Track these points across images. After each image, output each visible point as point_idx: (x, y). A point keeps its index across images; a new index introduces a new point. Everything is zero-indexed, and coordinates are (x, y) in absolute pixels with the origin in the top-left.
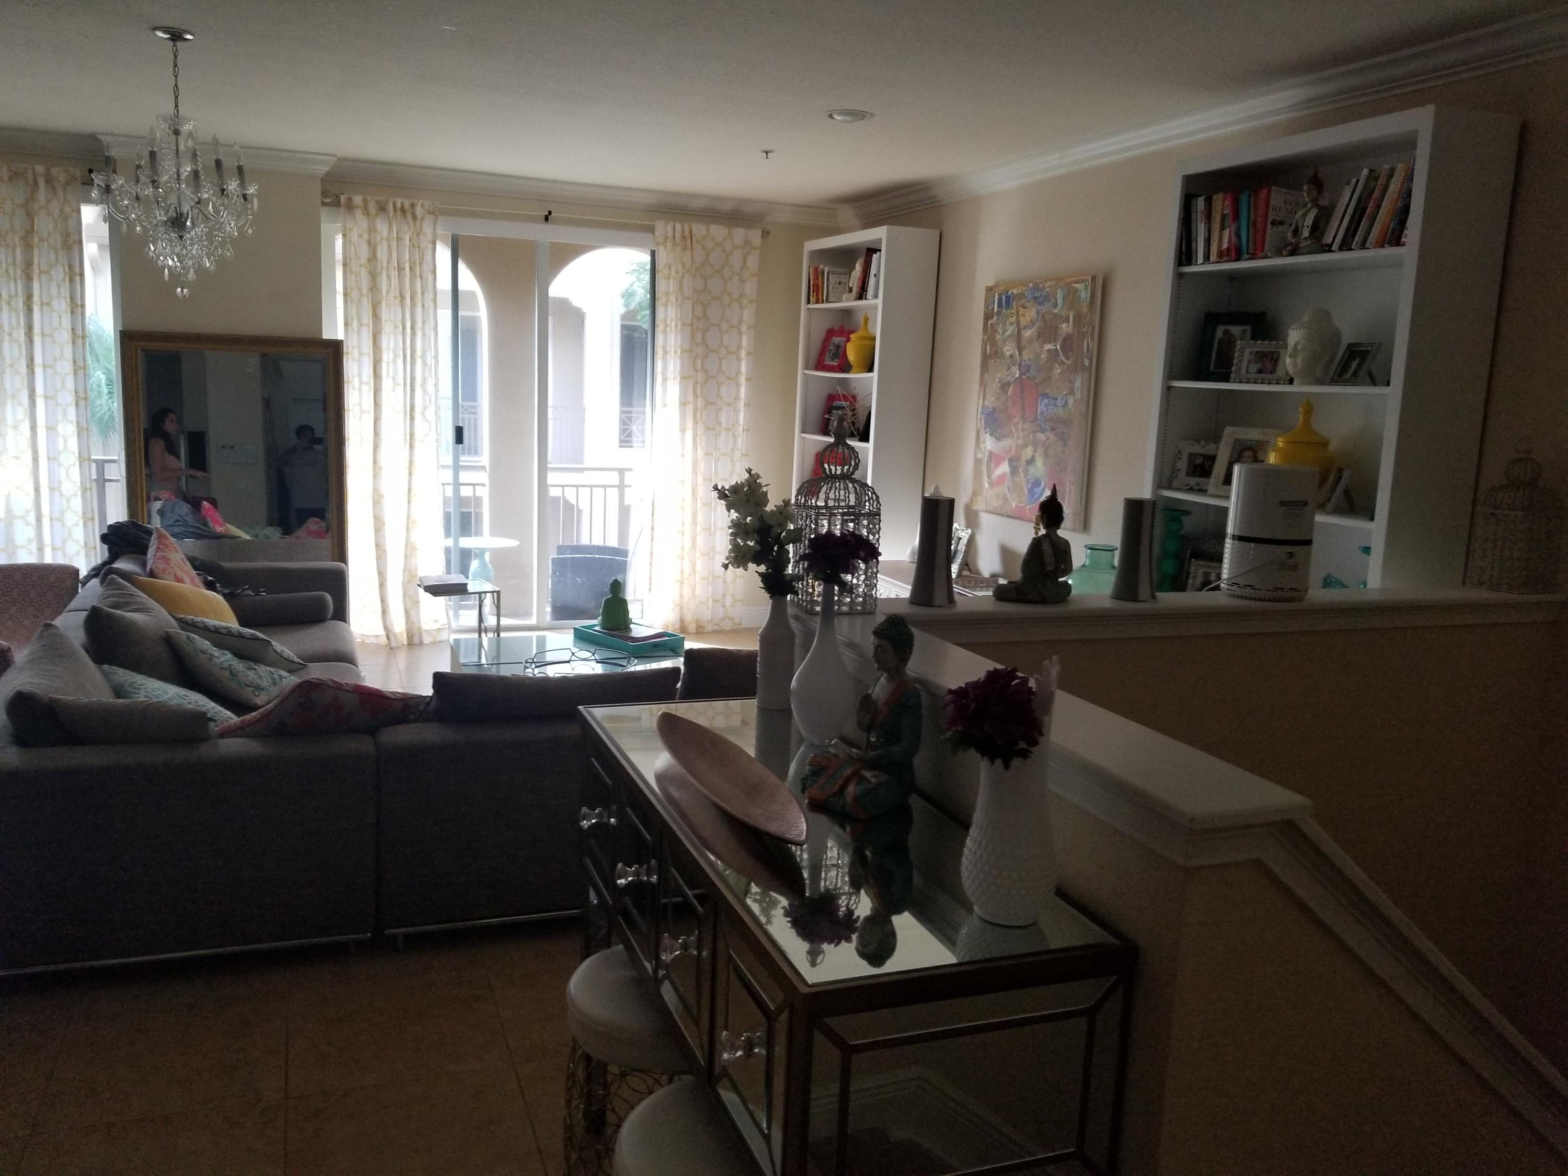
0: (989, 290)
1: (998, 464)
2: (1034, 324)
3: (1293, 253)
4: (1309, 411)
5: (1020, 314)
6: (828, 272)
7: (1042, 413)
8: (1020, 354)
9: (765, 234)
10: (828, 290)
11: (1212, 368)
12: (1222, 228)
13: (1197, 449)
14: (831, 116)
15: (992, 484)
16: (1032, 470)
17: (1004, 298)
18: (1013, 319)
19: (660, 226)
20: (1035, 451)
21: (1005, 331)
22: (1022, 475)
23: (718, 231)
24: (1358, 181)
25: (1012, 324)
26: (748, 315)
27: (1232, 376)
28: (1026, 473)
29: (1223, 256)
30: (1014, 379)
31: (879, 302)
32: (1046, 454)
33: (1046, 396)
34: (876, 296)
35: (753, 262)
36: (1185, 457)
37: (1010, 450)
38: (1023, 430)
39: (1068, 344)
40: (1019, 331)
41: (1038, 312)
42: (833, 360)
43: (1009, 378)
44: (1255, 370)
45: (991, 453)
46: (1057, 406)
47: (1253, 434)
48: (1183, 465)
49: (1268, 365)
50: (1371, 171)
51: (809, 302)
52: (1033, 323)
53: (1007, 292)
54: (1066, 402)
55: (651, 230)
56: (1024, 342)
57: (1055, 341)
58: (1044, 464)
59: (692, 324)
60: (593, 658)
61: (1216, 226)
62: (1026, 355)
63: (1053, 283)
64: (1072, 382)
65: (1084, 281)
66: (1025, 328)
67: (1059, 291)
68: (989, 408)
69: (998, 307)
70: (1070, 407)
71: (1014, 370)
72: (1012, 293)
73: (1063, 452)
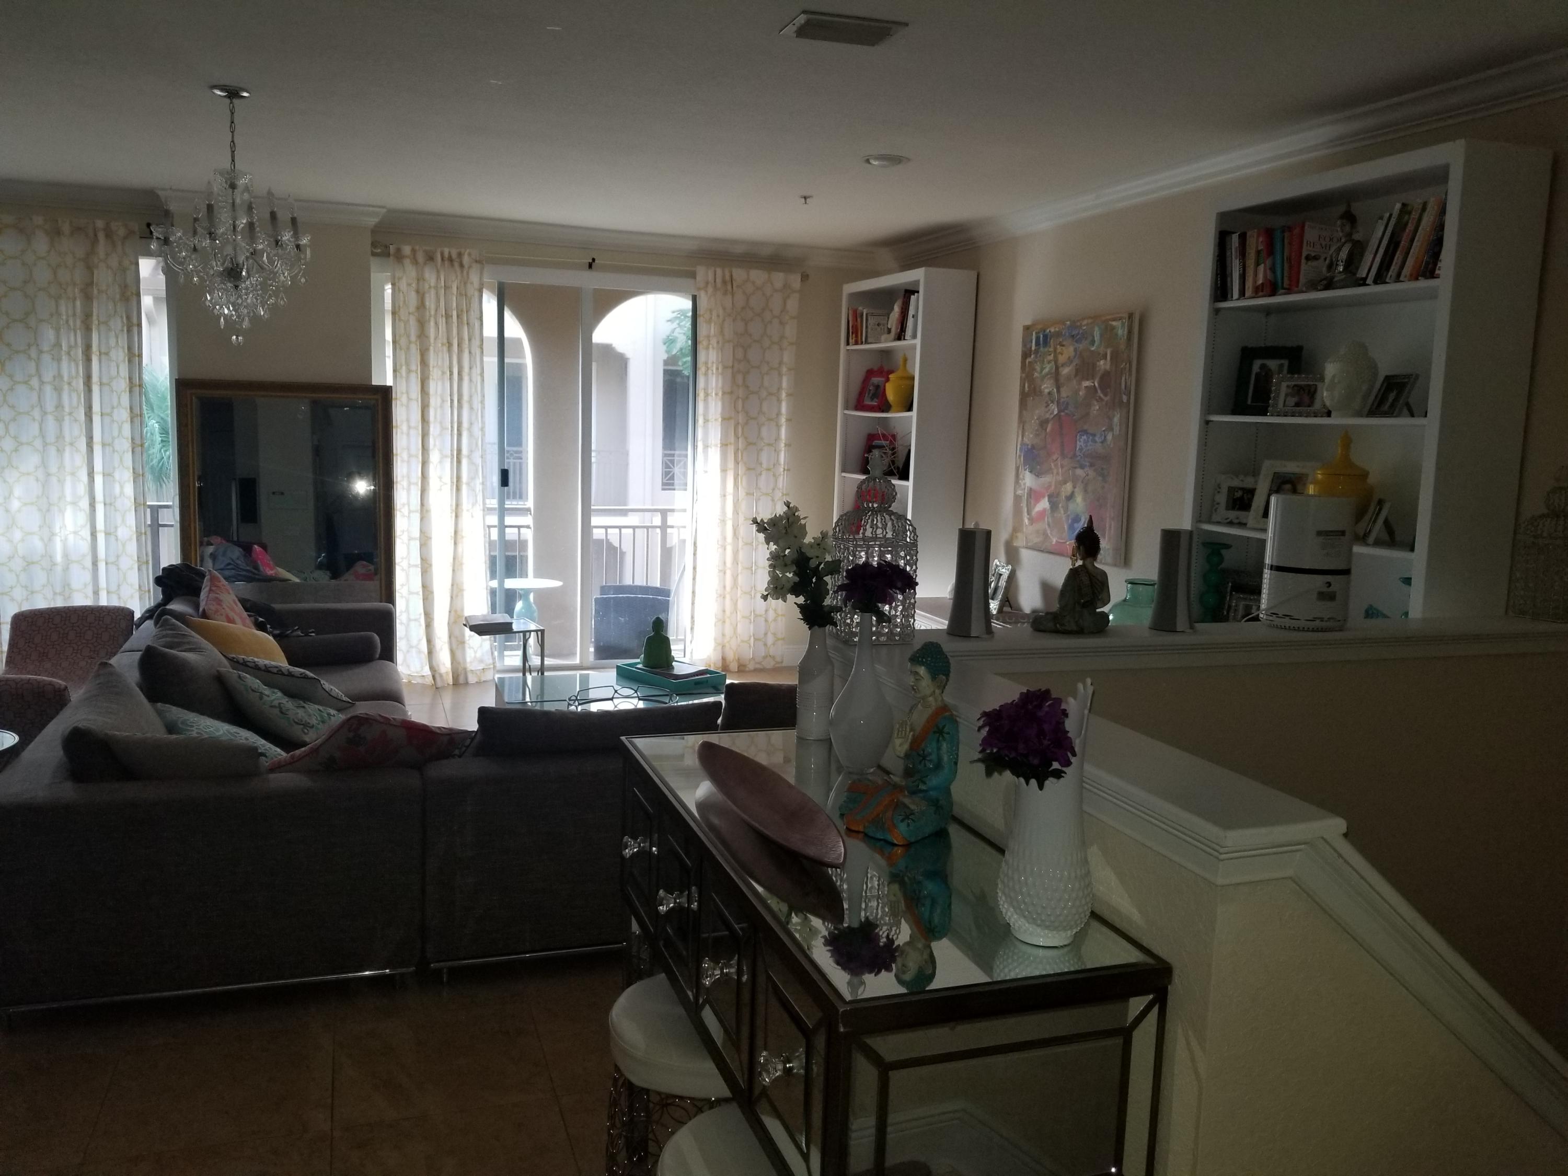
0: (1027, 328)
1: (1038, 500)
2: (1071, 362)
3: (1327, 287)
4: (1347, 442)
5: (1058, 351)
6: (867, 314)
7: (1081, 449)
8: (1058, 391)
9: (805, 277)
10: (867, 332)
11: (1249, 402)
12: (1257, 264)
13: (1236, 483)
14: (868, 161)
15: (1032, 520)
16: (1071, 506)
17: (1041, 336)
18: (1051, 357)
19: (701, 271)
20: (1074, 487)
21: (1042, 369)
22: (1062, 512)
23: (758, 276)
24: (1391, 215)
25: (1049, 362)
26: (788, 357)
27: (1270, 409)
28: (1066, 509)
29: (1259, 291)
30: (1052, 416)
31: (918, 342)
32: (1085, 491)
33: (1085, 432)
34: (914, 336)
35: (793, 304)
36: (1225, 490)
37: (1050, 486)
38: (1062, 467)
39: (1106, 381)
40: (1057, 368)
41: (1075, 350)
42: (872, 399)
43: (1047, 416)
44: (1293, 404)
45: (1031, 490)
46: (1096, 442)
47: (1291, 467)
48: (1222, 498)
49: (1306, 399)
50: (1404, 205)
51: (848, 344)
52: (1070, 360)
53: (1044, 331)
54: (1105, 438)
55: (693, 275)
56: (1062, 380)
57: (1093, 378)
58: (1084, 499)
59: (733, 367)
60: (635, 695)
61: (1251, 262)
62: (1065, 393)
63: (1090, 321)
64: (1110, 419)
65: (1120, 319)
66: (1062, 366)
67: (1096, 329)
68: (1028, 445)
69: (1036, 345)
70: (1109, 443)
71: (1053, 407)
72: (1050, 331)
73: (1103, 487)
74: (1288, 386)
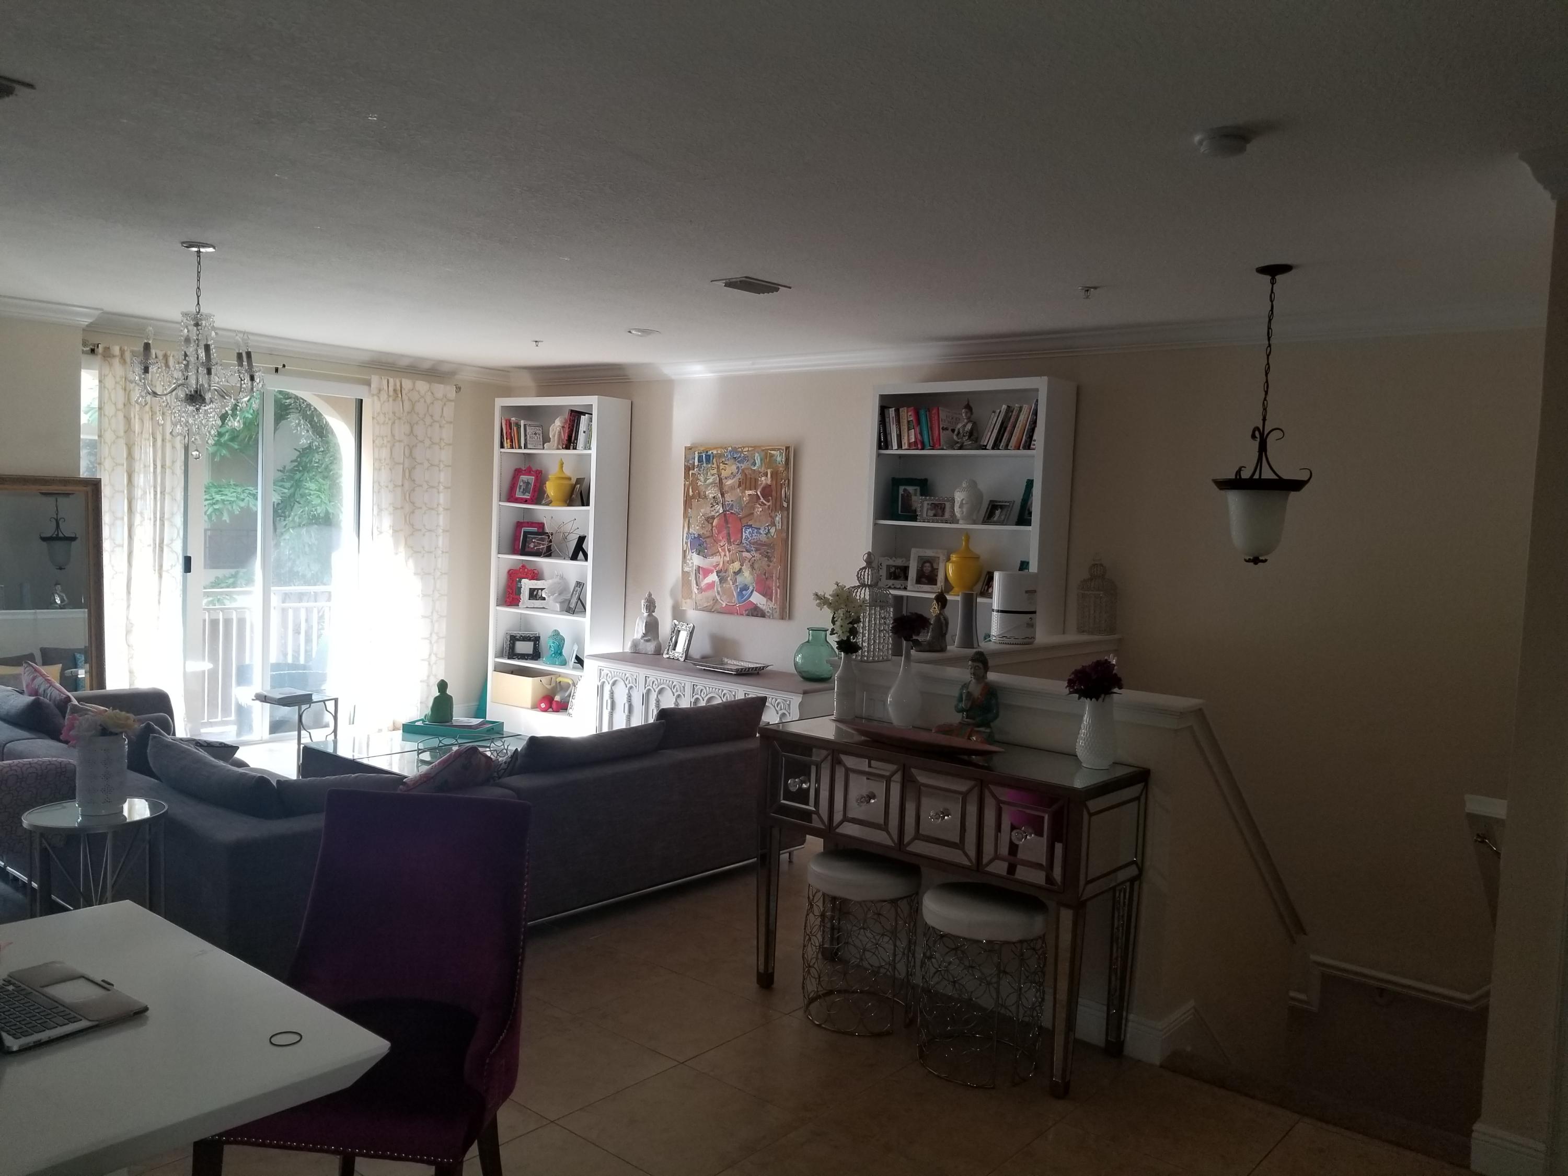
0: (688, 449)
1: (706, 575)
2: (735, 476)
3: (961, 448)
4: (969, 539)
5: (721, 468)
6: (525, 425)
7: (747, 539)
8: (723, 495)
9: (458, 389)
10: (526, 440)
11: (900, 513)
12: (909, 429)
13: (891, 562)
15: (701, 590)
16: (739, 579)
17: (704, 456)
18: (715, 471)
19: (375, 380)
20: (742, 565)
21: (706, 480)
22: (731, 583)
23: (422, 386)
24: (1000, 411)
25: (713, 475)
26: (446, 456)
27: (918, 518)
28: (735, 582)
29: (912, 446)
30: (718, 514)
31: (593, 452)
32: (752, 567)
33: (751, 526)
34: (588, 446)
35: (449, 410)
36: (884, 568)
37: (717, 565)
38: (729, 551)
39: (767, 492)
40: (721, 480)
41: (738, 468)
42: (524, 493)
43: (713, 513)
44: (932, 515)
45: (698, 567)
46: (761, 534)
48: (883, 573)
49: (940, 512)
50: (1008, 407)
51: (502, 446)
52: (733, 475)
53: (707, 452)
54: (769, 530)
56: (726, 488)
57: (756, 488)
58: (751, 574)
61: (904, 428)
62: (728, 497)
63: (750, 449)
64: (773, 518)
65: (779, 449)
66: (726, 478)
67: (757, 455)
68: (694, 534)
69: (699, 461)
70: (772, 535)
71: (718, 508)
72: (712, 453)
73: (769, 566)
74: (928, 504)
